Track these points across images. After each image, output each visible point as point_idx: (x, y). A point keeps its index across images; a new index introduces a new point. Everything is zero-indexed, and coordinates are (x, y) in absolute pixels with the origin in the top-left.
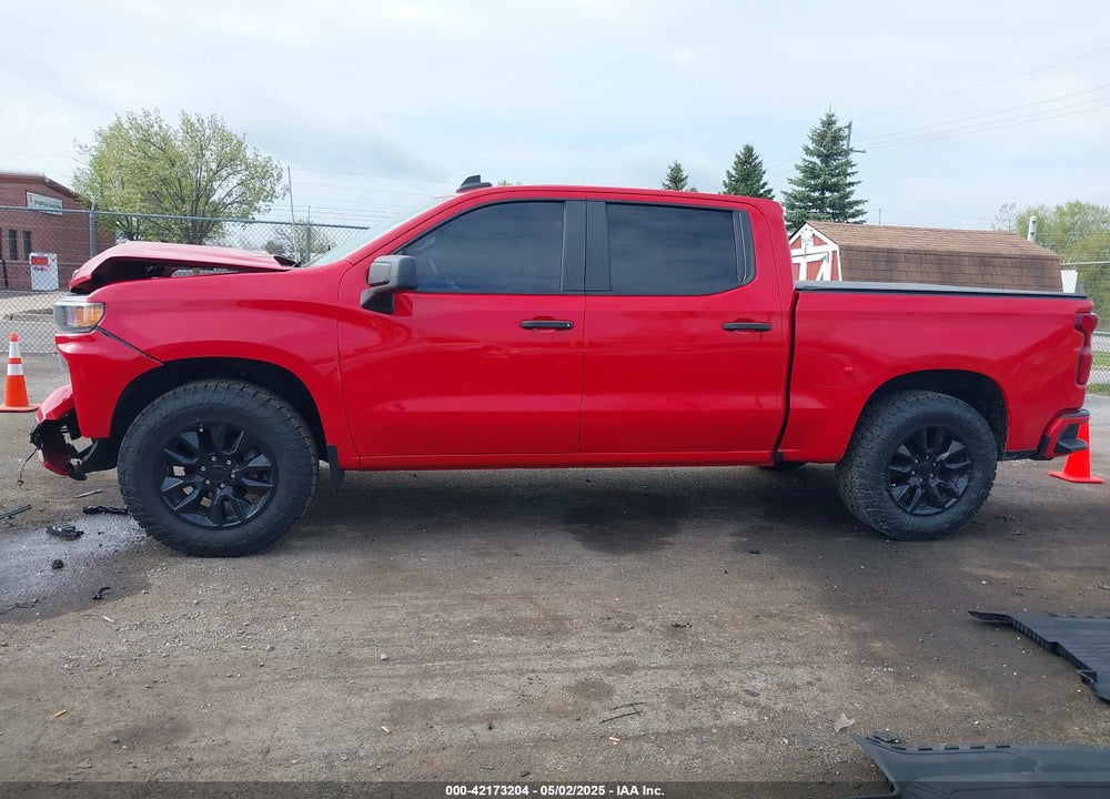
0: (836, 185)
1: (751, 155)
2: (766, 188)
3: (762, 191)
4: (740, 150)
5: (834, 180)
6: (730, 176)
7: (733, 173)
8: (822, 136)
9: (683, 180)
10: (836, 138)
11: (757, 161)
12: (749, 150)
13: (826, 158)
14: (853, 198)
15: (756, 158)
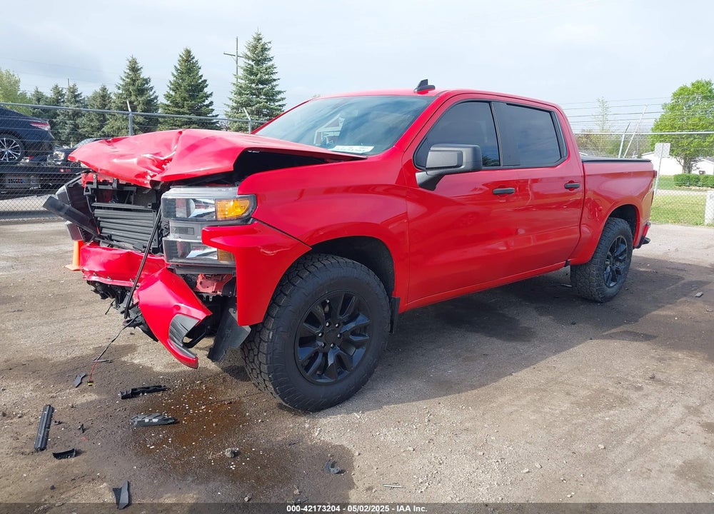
0: (267, 80)
1: (190, 56)
2: (203, 79)
3: (200, 81)
4: (182, 52)
5: (267, 76)
6: (177, 70)
7: (179, 67)
8: (255, 47)
9: (139, 70)
10: (264, 49)
11: (194, 60)
12: (188, 52)
13: (258, 62)
14: (277, 89)
15: (194, 58)
